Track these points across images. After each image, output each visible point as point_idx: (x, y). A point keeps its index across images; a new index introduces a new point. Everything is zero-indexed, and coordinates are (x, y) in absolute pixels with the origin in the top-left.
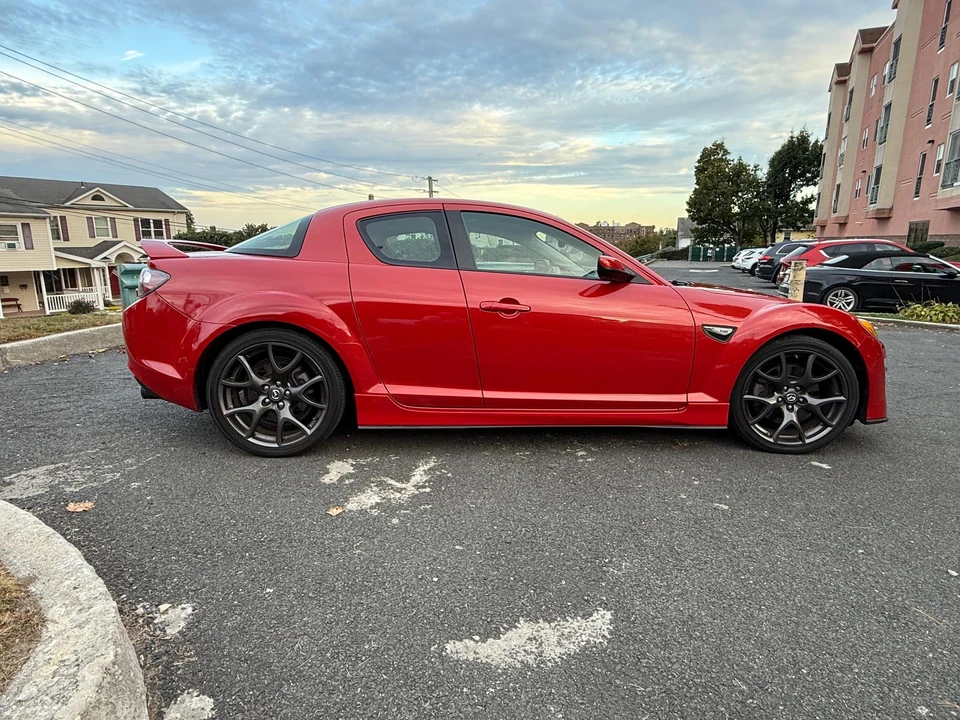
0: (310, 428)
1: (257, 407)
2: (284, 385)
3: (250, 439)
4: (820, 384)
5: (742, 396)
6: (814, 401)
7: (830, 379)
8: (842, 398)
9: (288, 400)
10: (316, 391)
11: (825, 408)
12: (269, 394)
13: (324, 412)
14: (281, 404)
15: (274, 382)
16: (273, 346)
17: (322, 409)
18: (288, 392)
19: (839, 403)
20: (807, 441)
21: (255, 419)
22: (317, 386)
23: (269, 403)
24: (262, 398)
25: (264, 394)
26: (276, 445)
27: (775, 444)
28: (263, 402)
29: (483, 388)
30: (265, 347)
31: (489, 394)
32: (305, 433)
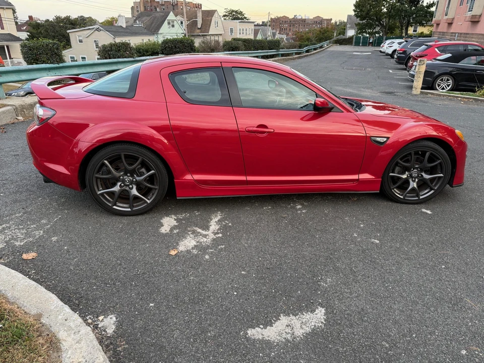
0: (148, 199)
1: (116, 189)
2: (132, 176)
3: (114, 207)
4: (432, 167)
5: (389, 174)
6: (427, 176)
7: (436, 165)
8: (442, 175)
9: (135, 184)
10: (151, 179)
11: (432, 180)
12: (123, 181)
13: (157, 191)
14: (131, 186)
15: (126, 174)
16: (124, 155)
17: (156, 189)
18: (134, 180)
19: (440, 177)
20: (421, 197)
21: (116, 196)
22: (151, 176)
23: (123, 186)
24: (119, 184)
25: (120, 181)
26: (129, 210)
27: (404, 199)
28: (120, 185)
29: (246, 175)
30: (120, 155)
31: (250, 178)
32: (146, 202)
